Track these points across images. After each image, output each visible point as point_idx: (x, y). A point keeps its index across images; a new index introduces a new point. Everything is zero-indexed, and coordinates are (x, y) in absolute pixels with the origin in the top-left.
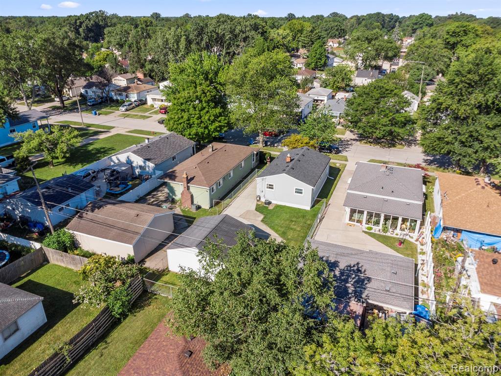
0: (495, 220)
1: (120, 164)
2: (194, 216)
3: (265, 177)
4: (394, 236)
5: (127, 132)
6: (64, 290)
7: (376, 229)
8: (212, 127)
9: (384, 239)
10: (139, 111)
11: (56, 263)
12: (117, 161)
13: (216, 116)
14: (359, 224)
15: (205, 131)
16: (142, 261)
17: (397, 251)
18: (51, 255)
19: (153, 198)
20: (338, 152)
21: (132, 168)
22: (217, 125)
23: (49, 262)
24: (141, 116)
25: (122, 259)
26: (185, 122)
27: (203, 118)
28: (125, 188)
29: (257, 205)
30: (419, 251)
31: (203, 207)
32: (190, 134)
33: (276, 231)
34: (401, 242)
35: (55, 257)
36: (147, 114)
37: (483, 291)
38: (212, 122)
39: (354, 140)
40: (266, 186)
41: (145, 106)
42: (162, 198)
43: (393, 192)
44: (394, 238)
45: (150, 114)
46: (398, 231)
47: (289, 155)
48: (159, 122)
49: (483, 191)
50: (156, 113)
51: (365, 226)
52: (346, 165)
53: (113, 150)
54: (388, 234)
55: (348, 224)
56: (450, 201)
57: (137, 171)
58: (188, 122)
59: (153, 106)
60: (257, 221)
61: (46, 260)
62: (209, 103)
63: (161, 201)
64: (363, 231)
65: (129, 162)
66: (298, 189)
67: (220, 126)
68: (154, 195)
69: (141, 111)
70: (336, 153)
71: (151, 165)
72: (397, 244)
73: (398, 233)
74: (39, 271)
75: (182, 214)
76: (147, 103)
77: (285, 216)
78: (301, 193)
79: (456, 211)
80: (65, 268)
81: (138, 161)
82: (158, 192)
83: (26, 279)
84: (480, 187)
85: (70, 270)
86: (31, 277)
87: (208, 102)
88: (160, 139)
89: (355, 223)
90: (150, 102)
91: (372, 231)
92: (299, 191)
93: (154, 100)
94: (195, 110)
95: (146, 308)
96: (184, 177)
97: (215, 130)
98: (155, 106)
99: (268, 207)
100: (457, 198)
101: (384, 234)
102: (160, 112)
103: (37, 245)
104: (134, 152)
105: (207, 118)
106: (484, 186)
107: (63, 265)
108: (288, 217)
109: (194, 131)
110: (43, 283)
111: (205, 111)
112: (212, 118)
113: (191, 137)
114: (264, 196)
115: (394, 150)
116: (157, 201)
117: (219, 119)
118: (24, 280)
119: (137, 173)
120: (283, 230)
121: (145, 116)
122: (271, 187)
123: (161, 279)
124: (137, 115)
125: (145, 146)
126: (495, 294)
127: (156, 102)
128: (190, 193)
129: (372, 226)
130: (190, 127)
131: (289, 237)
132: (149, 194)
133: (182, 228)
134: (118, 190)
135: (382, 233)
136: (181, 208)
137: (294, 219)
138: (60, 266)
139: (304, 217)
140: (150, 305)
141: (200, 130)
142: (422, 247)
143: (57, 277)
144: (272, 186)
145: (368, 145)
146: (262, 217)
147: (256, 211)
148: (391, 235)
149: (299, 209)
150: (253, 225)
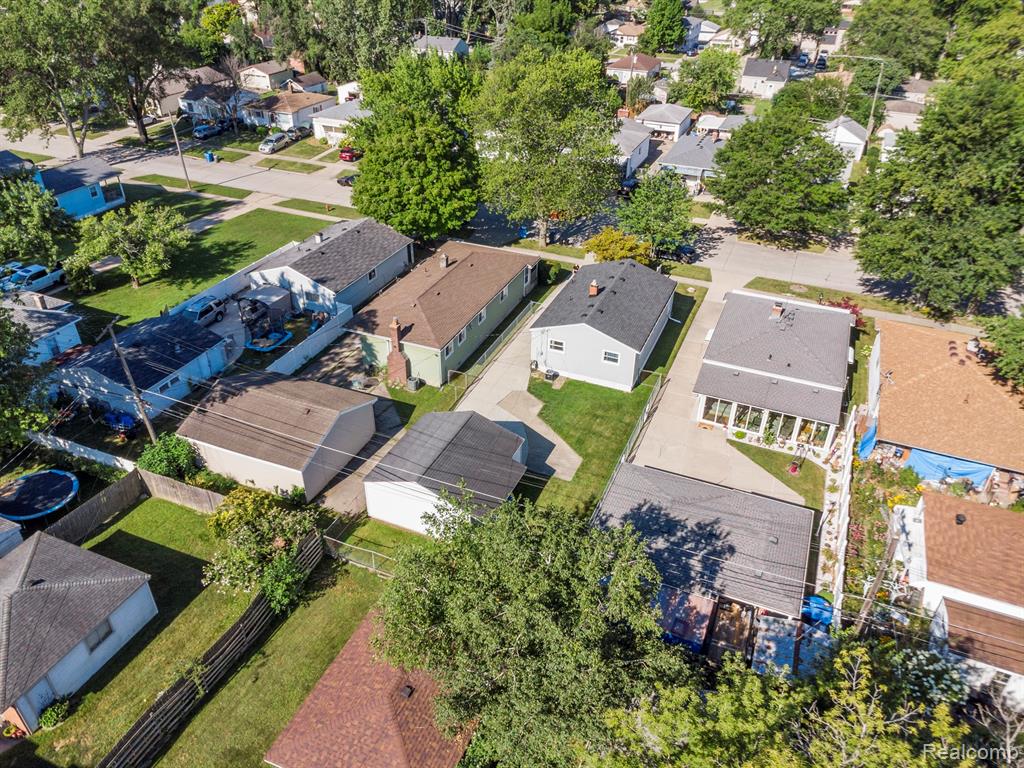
0: (975, 430)
1: (269, 289)
2: (412, 403)
3: (547, 328)
4: (785, 451)
5: (276, 204)
6: (183, 551)
7: (753, 437)
8: (445, 210)
9: (765, 459)
10: (298, 152)
11: (165, 498)
12: (261, 282)
13: (454, 188)
14: (722, 425)
15: (430, 218)
16: (320, 496)
17: (788, 483)
18: (153, 483)
19: (332, 360)
20: (694, 257)
21: (292, 297)
22: (456, 205)
23: (150, 495)
24: (304, 165)
25: (283, 491)
26: (393, 201)
27: (428, 191)
28: (280, 340)
29: (532, 380)
30: (828, 483)
31: (429, 382)
32: (401, 223)
33: (566, 438)
34: (799, 464)
35: (161, 488)
36: (314, 161)
37: (931, 576)
38: (445, 199)
39: (727, 230)
40: (549, 344)
41: (309, 141)
42: (351, 362)
43: (789, 365)
44: (784, 456)
45: (320, 160)
46: (793, 442)
47: (594, 283)
48: (338, 182)
49: (962, 369)
50: (332, 157)
51: (732, 429)
52: (707, 289)
53: (251, 247)
54: (775, 447)
55: (701, 424)
56: (895, 388)
57: (302, 302)
58: (398, 200)
59: (326, 143)
60: (530, 414)
61: (144, 492)
62: (439, 161)
63: (349, 368)
64: (728, 440)
65: (285, 285)
66: (610, 354)
67: (461, 209)
68: (337, 354)
69: (302, 152)
70: (688, 263)
71: (327, 293)
72: (788, 468)
73: (791, 446)
74: (134, 513)
75: (389, 397)
76: (313, 134)
77: (584, 405)
78: (616, 361)
79: (904, 410)
80: (182, 508)
81: (301, 283)
82: (341, 347)
83: (113, 529)
84: (956, 360)
85: (190, 511)
86: (120, 525)
87: (436, 159)
88: (345, 235)
89: (714, 423)
90: (319, 133)
91: (745, 441)
92: (611, 358)
93: (328, 128)
94: (413, 177)
95: (328, 590)
96: (393, 329)
97: (452, 216)
98: (330, 142)
99: (551, 385)
100: (910, 382)
101: (767, 447)
102: (342, 157)
103: (128, 465)
104: (296, 266)
105: (435, 192)
106: (964, 359)
107: (176, 501)
108: (588, 406)
109: (408, 217)
110: (145, 537)
111: (431, 178)
112: (446, 192)
113: (404, 228)
114: (545, 362)
115: (804, 255)
116: (340, 367)
117: (461, 193)
118: (109, 530)
119: (301, 306)
120: (578, 435)
121: (310, 165)
122: (558, 346)
123: (355, 534)
124: (295, 163)
125: (315, 252)
126: (951, 583)
127: (333, 134)
128: (405, 357)
129: (745, 431)
130: (402, 210)
131: (590, 451)
132: (325, 351)
133: (390, 429)
134: (264, 345)
135: (763, 446)
136: (387, 384)
137: (600, 412)
138: (172, 504)
139: (618, 407)
140: (334, 585)
141: (422, 215)
142: (834, 476)
143: (167, 525)
144: (561, 344)
145: (753, 244)
146: (540, 405)
147: (529, 394)
148: (780, 450)
149: (610, 389)
150: (522, 423)
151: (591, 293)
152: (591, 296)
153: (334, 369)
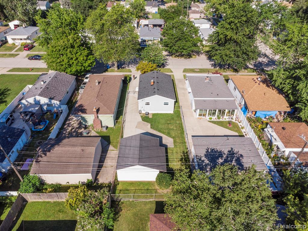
0: (270, 102)
1: (31, 105)
2: (108, 135)
3: (144, 99)
4: (224, 120)
5: (8, 71)
6: (56, 219)
7: (214, 118)
8: (87, 64)
9: (221, 124)
10: (5, 50)
11: (35, 201)
13: (87, 56)
14: (205, 117)
15: (82, 68)
16: (96, 179)
17: (230, 129)
18: (28, 197)
19: (69, 126)
20: (164, 67)
21: (41, 106)
22: (89, 62)
23: (27, 202)
24: (10, 54)
25: (82, 182)
26: (67, 64)
27: (79, 59)
28: (45, 124)
29: (141, 117)
30: (240, 127)
31: (109, 126)
32: (71, 71)
33: (164, 133)
34: (230, 123)
35: (31, 198)
36: (13, 52)
37: (286, 147)
38: (85, 61)
39: (168, 55)
40: (145, 104)
41: (7, 45)
42: (76, 125)
43: (218, 95)
44: (225, 122)
45: (16, 51)
46: (225, 117)
47: (152, 81)
48: (29, 59)
49: (260, 86)
50: (20, 50)
51: (208, 117)
52: (173, 75)
53: (9, 90)
54: (221, 120)
55: (198, 118)
56: (247, 95)
57: (45, 107)
58: (68, 63)
59: (15, 45)
60: (147, 128)
61: (25, 201)
62: (80, 47)
63: (77, 128)
64: (208, 121)
65: (37, 103)
66: (165, 103)
67: (91, 63)
68: (69, 124)
69: (6, 50)
70: (163, 68)
71: (56, 102)
72: (228, 125)
73: (226, 118)
74: (25, 211)
76: (7, 42)
77: (163, 121)
78: (168, 104)
79: (252, 101)
80: (44, 202)
81: (44, 100)
82: (69, 121)
83: (19, 222)
84: (257, 84)
85: (48, 202)
86: (22, 218)
87: (78, 47)
88: (52, 79)
89: (202, 117)
90: (10, 41)
91: (212, 120)
92: (166, 104)
93: (13, 39)
94: (72, 55)
95: (121, 213)
96: (94, 111)
97: (89, 66)
98: (16, 44)
99: (148, 117)
100: (250, 92)
101: (219, 120)
102: (24, 49)
103: (15, 193)
105: (82, 59)
106: (259, 83)
107: (40, 200)
108: (164, 121)
109: (74, 69)
110: (36, 219)
111: (79, 54)
112: (85, 58)
113: (72, 73)
114: (144, 110)
116: (73, 128)
117: (89, 57)
118: (18, 222)
119: (45, 109)
120: (167, 131)
121: (12, 54)
122: (148, 104)
123: (117, 189)
124: (6, 54)
125: (45, 88)
126: (292, 147)
127: (16, 41)
128: (100, 120)
129: (211, 117)
130: (70, 67)
131: (173, 135)
132: (64, 124)
134: (41, 127)
135: (218, 120)
136: (94, 131)
137: (168, 122)
138: (38, 202)
139: (173, 119)
140: (122, 210)
141: (79, 68)
142: (241, 124)
143: (42, 211)
144: (149, 103)
145: (177, 58)
146: (149, 125)
147: (143, 122)
148: (223, 120)
149: (167, 114)
150: (148, 132)
151: (152, 84)
152: (151, 85)
153: (72, 130)
